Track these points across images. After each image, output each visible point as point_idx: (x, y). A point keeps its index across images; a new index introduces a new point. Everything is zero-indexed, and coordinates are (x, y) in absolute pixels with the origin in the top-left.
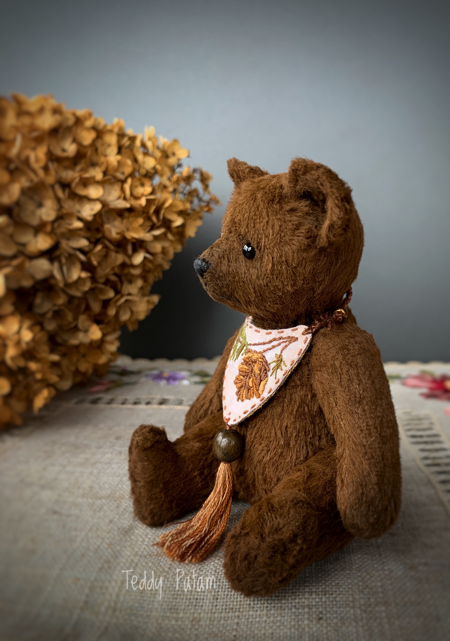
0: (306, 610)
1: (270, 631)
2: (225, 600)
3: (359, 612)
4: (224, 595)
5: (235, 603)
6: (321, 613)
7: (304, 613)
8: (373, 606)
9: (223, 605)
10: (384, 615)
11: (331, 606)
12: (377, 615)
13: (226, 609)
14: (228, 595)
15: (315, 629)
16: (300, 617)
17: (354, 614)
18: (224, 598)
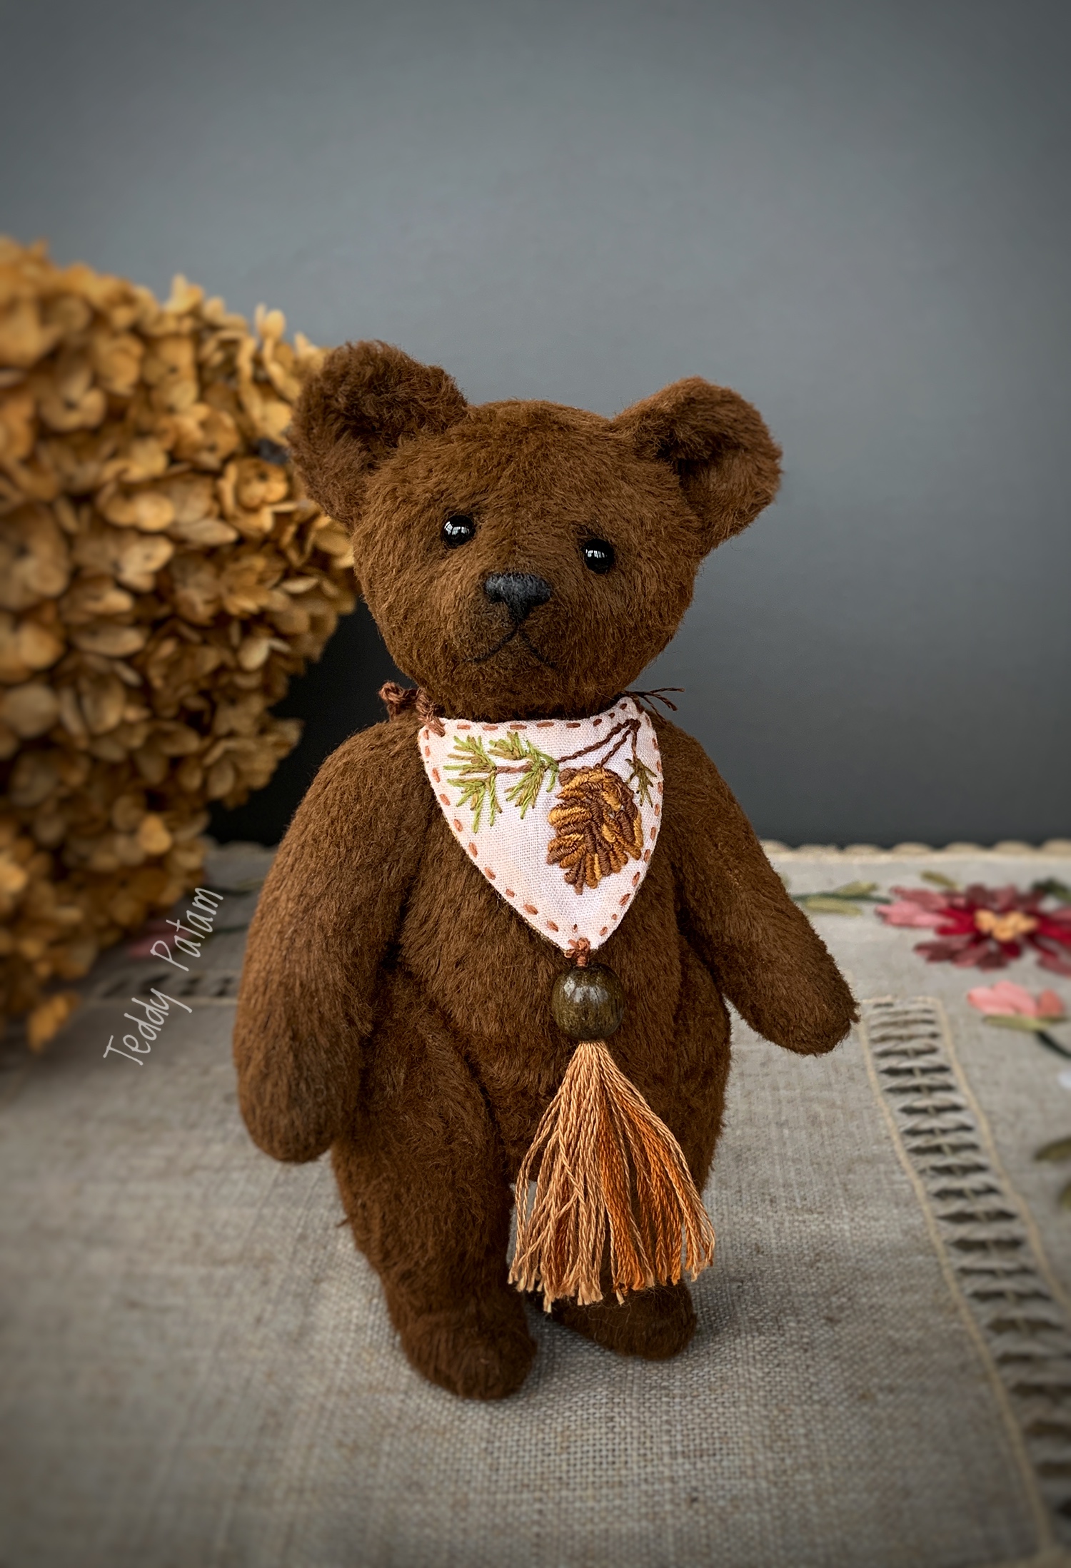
0: (668, 1485)
1: (603, 1526)
2: (513, 1472)
3: (764, 1484)
4: (510, 1463)
5: (532, 1476)
6: (695, 1489)
7: (664, 1490)
8: (790, 1472)
9: (509, 1481)
10: (809, 1487)
11: (713, 1476)
12: (798, 1489)
13: (515, 1487)
14: (517, 1463)
15: (684, 1519)
16: (657, 1498)
17: (756, 1490)
18: (510, 1469)
